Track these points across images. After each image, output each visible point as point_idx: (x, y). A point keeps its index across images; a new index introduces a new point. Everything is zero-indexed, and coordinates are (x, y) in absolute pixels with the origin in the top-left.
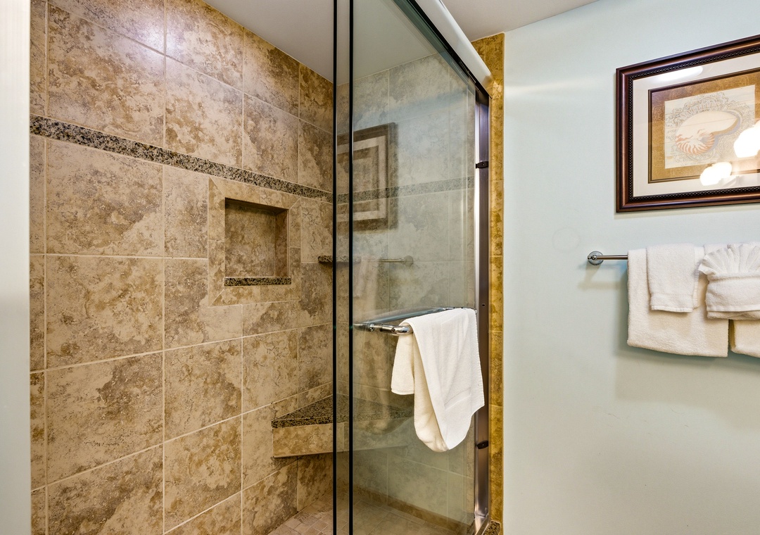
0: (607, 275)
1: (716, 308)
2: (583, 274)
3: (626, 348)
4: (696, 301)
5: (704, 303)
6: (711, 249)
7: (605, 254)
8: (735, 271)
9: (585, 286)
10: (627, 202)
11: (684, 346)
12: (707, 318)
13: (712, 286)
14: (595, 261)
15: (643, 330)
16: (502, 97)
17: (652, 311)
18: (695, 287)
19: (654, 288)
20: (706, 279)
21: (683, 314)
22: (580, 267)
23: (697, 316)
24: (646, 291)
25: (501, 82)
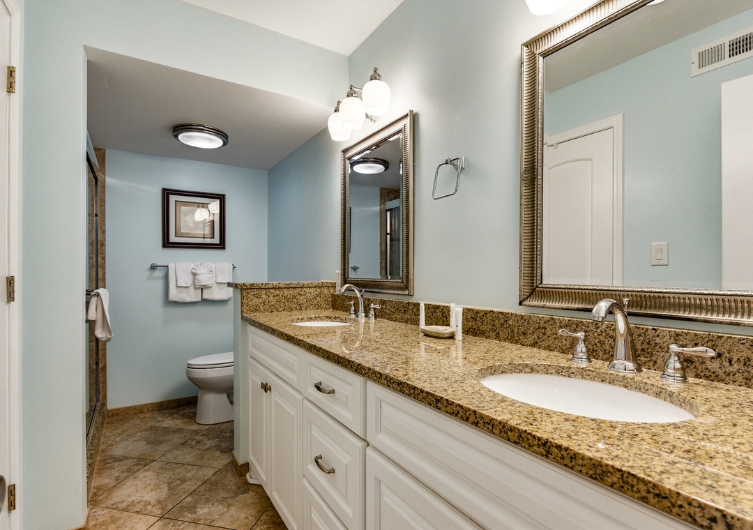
0: (159, 273)
1: (198, 284)
2: (148, 273)
3: (169, 303)
4: (192, 283)
5: (194, 283)
6: (196, 264)
7: (158, 264)
8: (202, 271)
9: (149, 278)
10: (167, 243)
11: (188, 299)
12: (195, 288)
13: (196, 277)
14: (153, 268)
15: (174, 294)
16: (105, 182)
17: (177, 287)
18: (191, 277)
19: (178, 278)
20: (194, 274)
21: (188, 287)
22: (147, 270)
23: (192, 288)
24: (175, 280)
25: (104, 174)
